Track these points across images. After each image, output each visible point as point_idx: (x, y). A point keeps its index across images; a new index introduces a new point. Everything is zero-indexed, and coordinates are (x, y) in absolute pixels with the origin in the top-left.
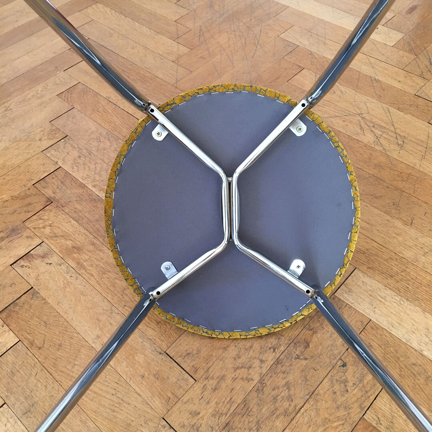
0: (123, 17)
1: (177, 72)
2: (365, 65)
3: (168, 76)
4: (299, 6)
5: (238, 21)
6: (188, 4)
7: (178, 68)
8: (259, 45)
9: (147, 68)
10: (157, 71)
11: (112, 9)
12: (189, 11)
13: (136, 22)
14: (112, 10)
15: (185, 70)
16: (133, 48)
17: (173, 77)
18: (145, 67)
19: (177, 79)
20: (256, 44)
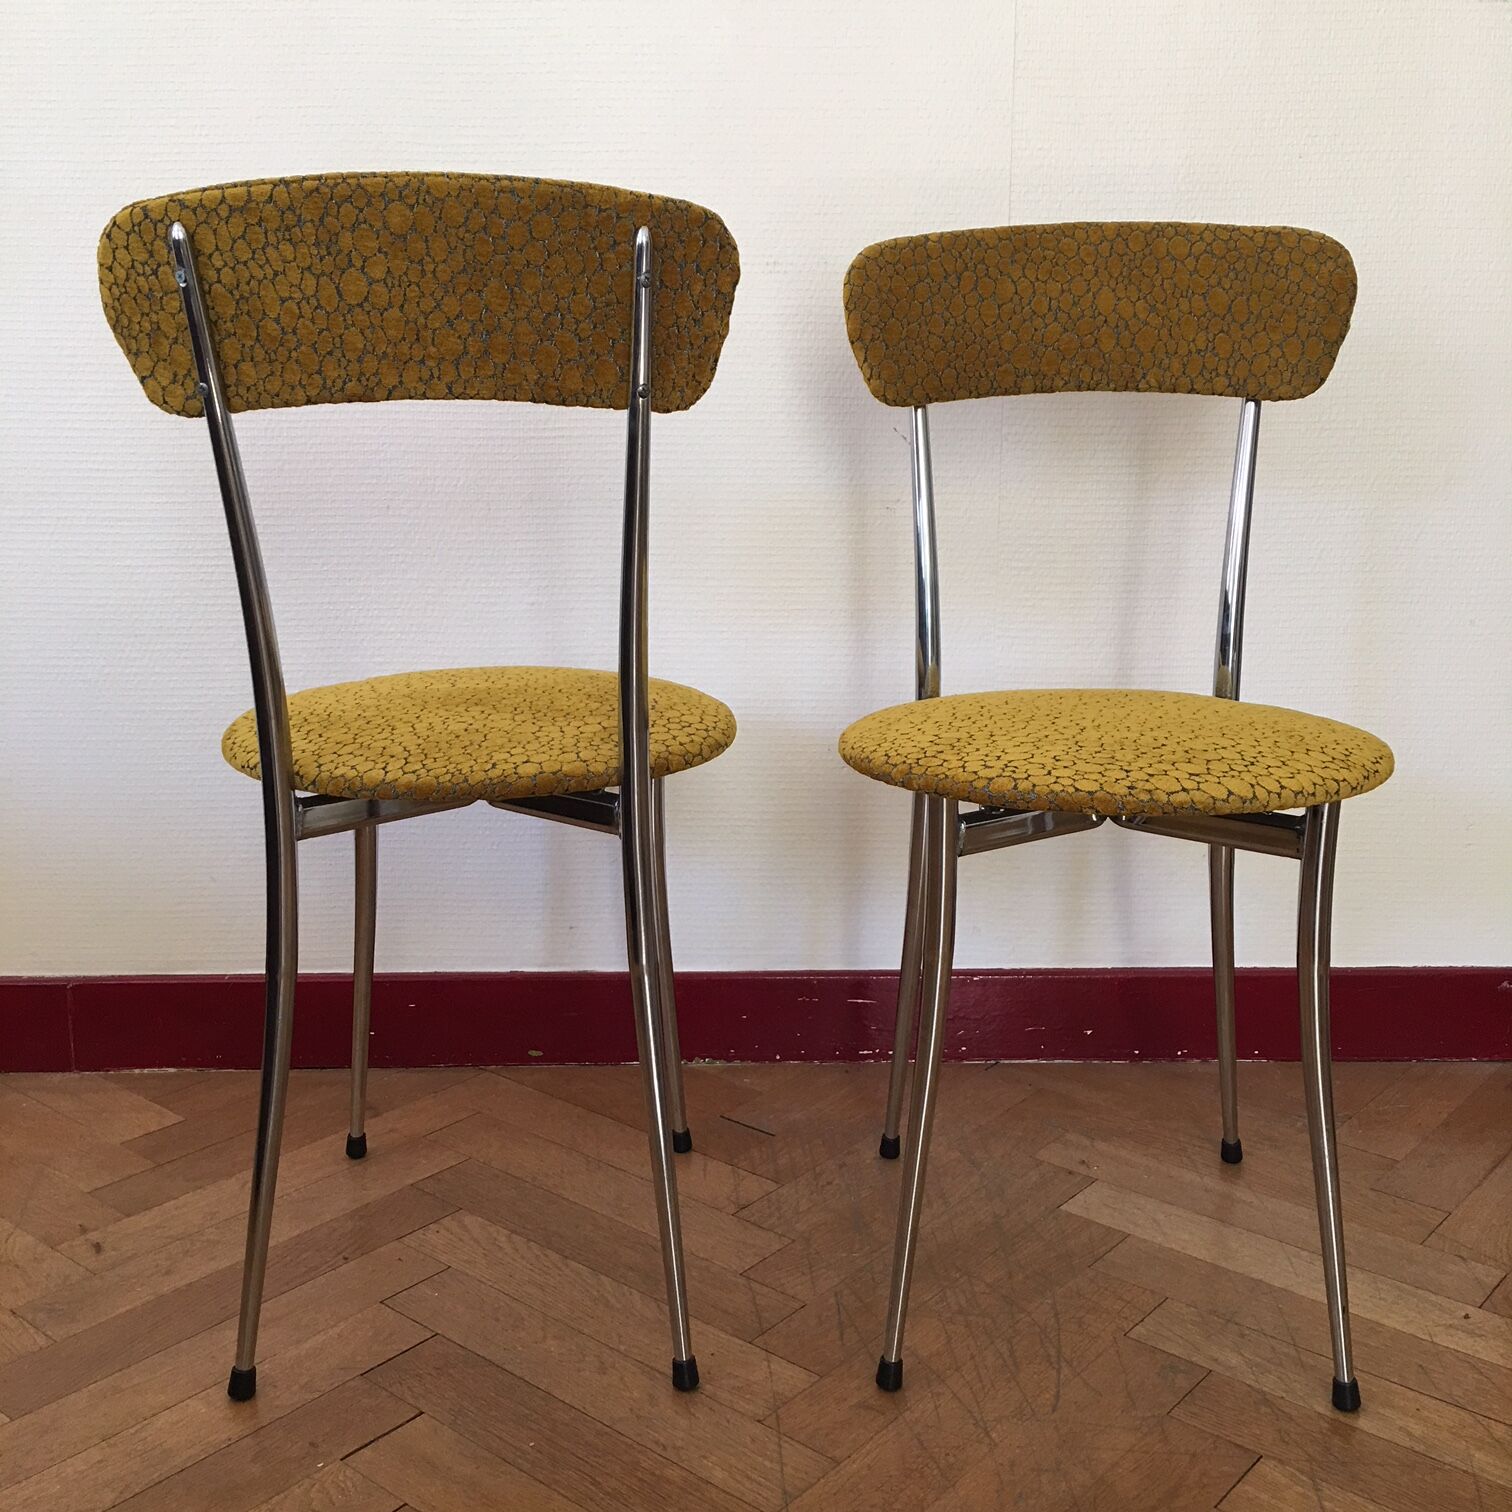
0: (554, 1256)
1: (782, 1464)
2: (1479, 1449)
3: (749, 1478)
4: (1165, 1234)
5: (965, 1277)
6: (779, 1218)
7: (780, 1446)
8: (1063, 1364)
9: (665, 1448)
10: (705, 1457)
11: (513, 1232)
12: (786, 1241)
13: (602, 1277)
14: (514, 1236)
15: (810, 1452)
16: (602, 1370)
17: (769, 1480)
18: (657, 1443)
19: (785, 1492)
20: (1053, 1360)
